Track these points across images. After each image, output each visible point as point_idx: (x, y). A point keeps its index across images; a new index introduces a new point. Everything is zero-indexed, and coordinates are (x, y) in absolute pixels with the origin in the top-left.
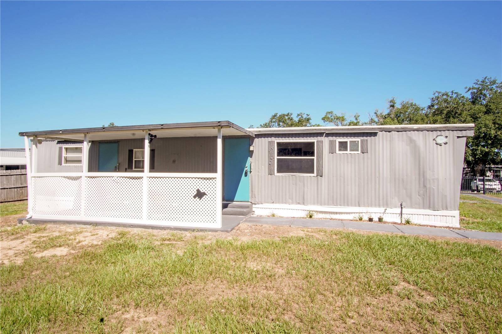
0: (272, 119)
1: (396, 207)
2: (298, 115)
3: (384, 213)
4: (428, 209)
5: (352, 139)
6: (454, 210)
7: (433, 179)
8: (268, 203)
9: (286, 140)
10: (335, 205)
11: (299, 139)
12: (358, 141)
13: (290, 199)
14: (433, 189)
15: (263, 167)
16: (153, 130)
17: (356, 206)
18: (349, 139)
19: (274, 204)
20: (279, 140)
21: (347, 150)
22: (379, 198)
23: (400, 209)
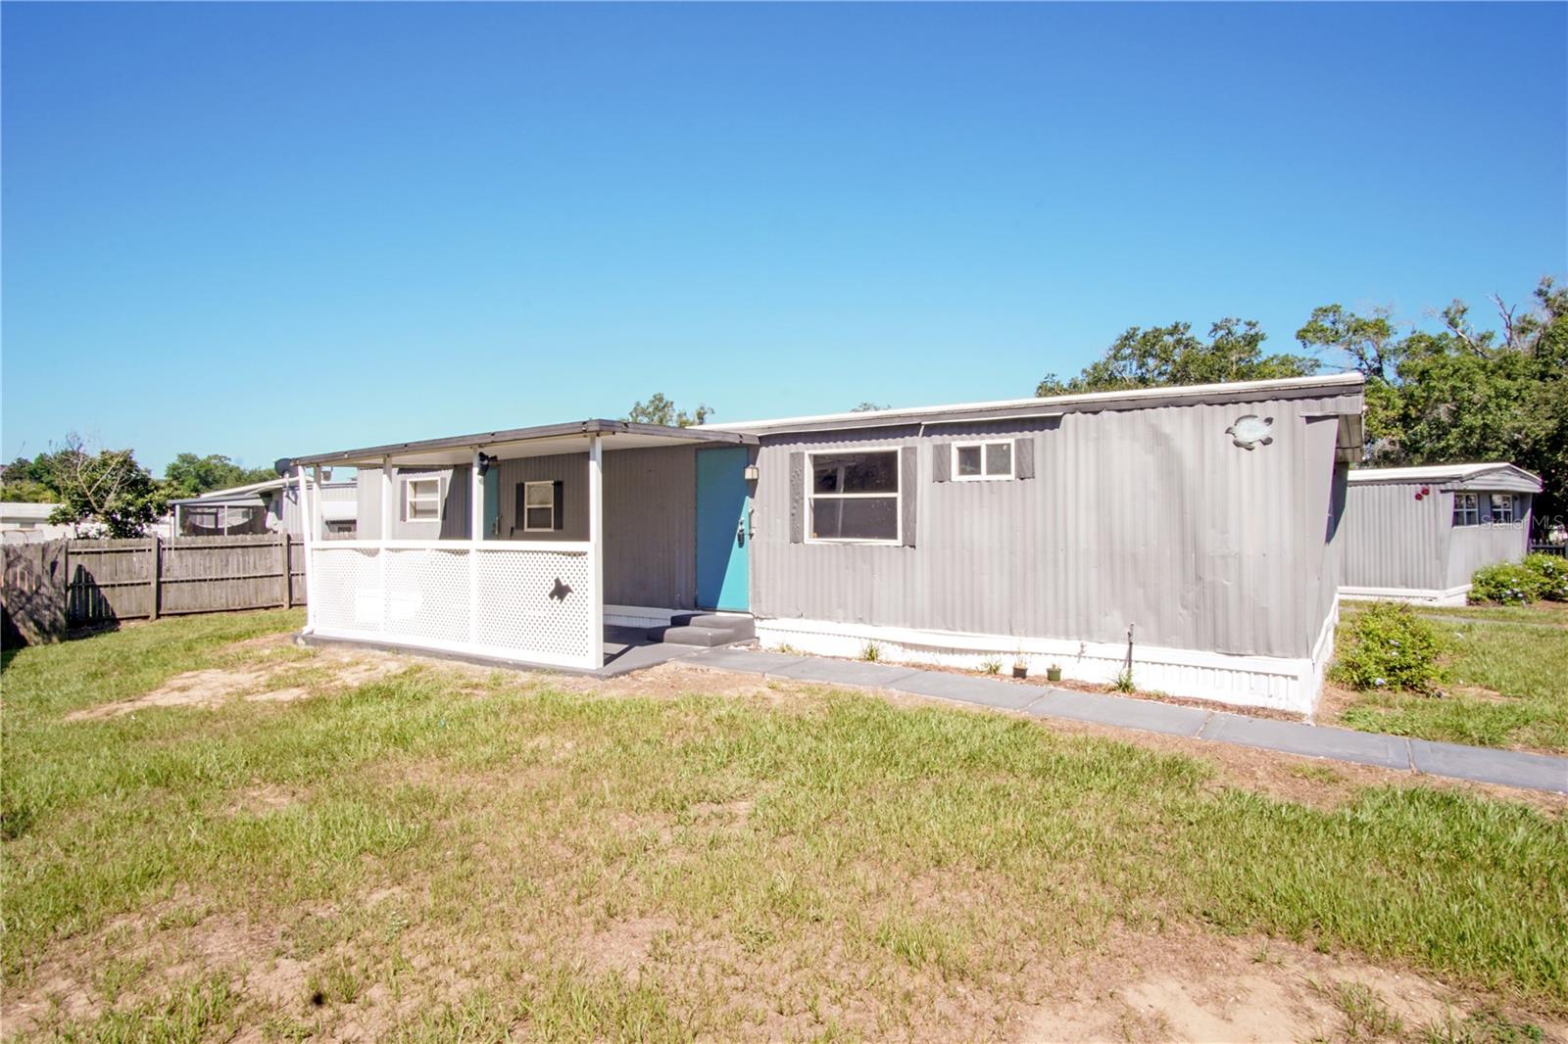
0: (1118, 349)
1: (1114, 639)
2: (1216, 328)
3: (1079, 656)
4: (1210, 650)
5: (993, 438)
6: (1293, 657)
7: (1224, 557)
8: (788, 616)
9: (830, 447)
10: (949, 629)
11: (861, 446)
12: (1009, 445)
13: (839, 607)
14: (1225, 587)
15: (779, 521)
16: (486, 444)
17: (1001, 632)
18: (983, 439)
19: (803, 620)
20: (815, 448)
21: (978, 472)
22: (1066, 612)
23: (1127, 647)
